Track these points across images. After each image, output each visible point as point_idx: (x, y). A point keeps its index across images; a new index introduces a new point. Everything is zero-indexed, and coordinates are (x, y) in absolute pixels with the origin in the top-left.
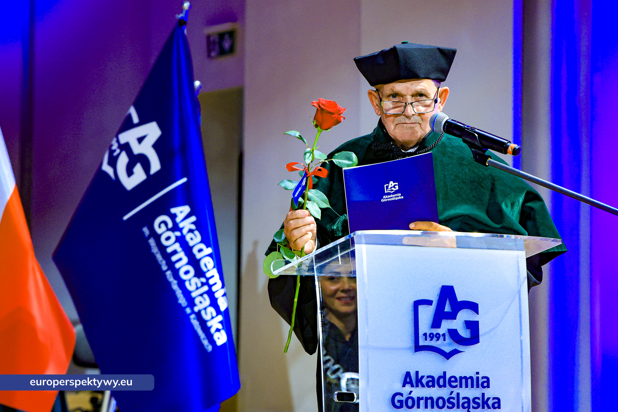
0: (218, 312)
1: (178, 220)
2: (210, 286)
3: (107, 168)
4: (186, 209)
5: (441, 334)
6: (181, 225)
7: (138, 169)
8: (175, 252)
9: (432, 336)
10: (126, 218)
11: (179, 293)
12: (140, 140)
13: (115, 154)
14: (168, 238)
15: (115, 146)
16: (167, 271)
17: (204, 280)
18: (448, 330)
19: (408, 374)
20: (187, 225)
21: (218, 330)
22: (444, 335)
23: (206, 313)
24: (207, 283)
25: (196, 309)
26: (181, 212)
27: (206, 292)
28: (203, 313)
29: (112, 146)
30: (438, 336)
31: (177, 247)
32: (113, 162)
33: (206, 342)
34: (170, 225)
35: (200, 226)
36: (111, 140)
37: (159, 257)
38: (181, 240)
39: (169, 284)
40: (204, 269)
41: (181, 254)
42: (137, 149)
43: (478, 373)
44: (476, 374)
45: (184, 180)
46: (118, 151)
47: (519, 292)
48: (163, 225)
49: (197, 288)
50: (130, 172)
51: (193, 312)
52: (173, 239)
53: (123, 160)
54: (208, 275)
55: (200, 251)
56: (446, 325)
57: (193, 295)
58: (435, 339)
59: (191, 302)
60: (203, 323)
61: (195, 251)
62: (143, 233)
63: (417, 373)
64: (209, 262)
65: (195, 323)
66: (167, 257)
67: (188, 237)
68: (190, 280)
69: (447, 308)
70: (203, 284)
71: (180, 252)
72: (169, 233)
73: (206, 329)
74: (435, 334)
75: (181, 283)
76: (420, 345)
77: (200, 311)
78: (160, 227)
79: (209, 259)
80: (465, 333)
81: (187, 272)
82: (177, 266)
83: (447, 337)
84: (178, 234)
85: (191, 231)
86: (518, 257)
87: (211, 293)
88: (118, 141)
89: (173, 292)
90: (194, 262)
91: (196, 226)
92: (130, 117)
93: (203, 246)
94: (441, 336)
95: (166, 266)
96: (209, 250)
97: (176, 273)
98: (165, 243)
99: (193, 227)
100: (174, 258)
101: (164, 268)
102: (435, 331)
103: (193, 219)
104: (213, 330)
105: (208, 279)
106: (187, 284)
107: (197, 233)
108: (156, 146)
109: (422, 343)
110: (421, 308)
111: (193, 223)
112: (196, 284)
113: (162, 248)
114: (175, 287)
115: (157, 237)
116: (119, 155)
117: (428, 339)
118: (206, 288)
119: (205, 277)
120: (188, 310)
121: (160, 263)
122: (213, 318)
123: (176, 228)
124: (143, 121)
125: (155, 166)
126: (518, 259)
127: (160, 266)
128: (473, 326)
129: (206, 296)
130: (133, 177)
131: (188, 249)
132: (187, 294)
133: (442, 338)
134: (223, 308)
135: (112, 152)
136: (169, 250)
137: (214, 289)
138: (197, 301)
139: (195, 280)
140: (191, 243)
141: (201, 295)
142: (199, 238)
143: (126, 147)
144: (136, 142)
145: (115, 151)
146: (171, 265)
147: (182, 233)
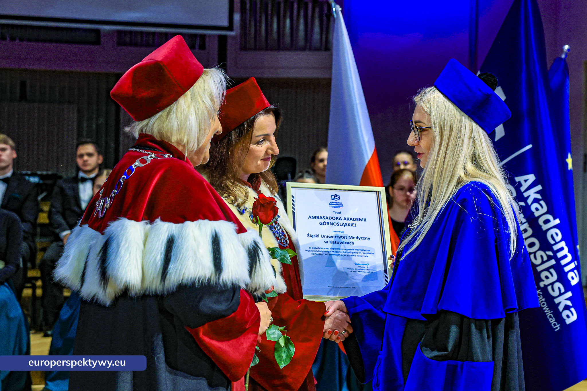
1: (523, 189)
2: (558, 260)
4: (531, 178)
6: (526, 195)
17: (550, 253)
20: (532, 194)
21: (567, 307)
23: (553, 289)
24: (554, 257)
25: (542, 284)
26: (526, 181)
27: (553, 267)
28: (550, 288)
33: (553, 321)
35: (546, 196)
38: (526, 210)
40: (552, 242)
41: (526, 226)
45: (530, 146)
49: (543, 262)
51: (539, 287)
54: (555, 248)
55: (547, 221)
57: (539, 269)
59: (537, 277)
60: (550, 300)
61: (541, 221)
64: (557, 234)
67: (533, 207)
68: (535, 253)
70: (549, 258)
71: (525, 223)
73: (554, 306)
77: (546, 286)
79: (557, 231)
81: (532, 245)
84: (522, 204)
85: (536, 201)
87: (559, 268)
90: (540, 234)
91: (542, 195)
93: (550, 217)
96: (557, 222)
99: (538, 196)
103: (539, 188)
104: (561, 308)
105: (555, 252)
106: (532, 256)
107: (542, 202)
111: (539, 192)
112: (542, 257)
118: (553, 262)
119: (552, 250)
122: (561, 294)
123: (520, 197)
125: (500, 133)
129: (552, 270)
131: (532, 220)
134: (573, 284)
137: (563, 263)
138: (543, 275)
139: (541, 253)
140: (537, 214)
141: (547, 269)
142: (545, 209)
147: (526, 203)
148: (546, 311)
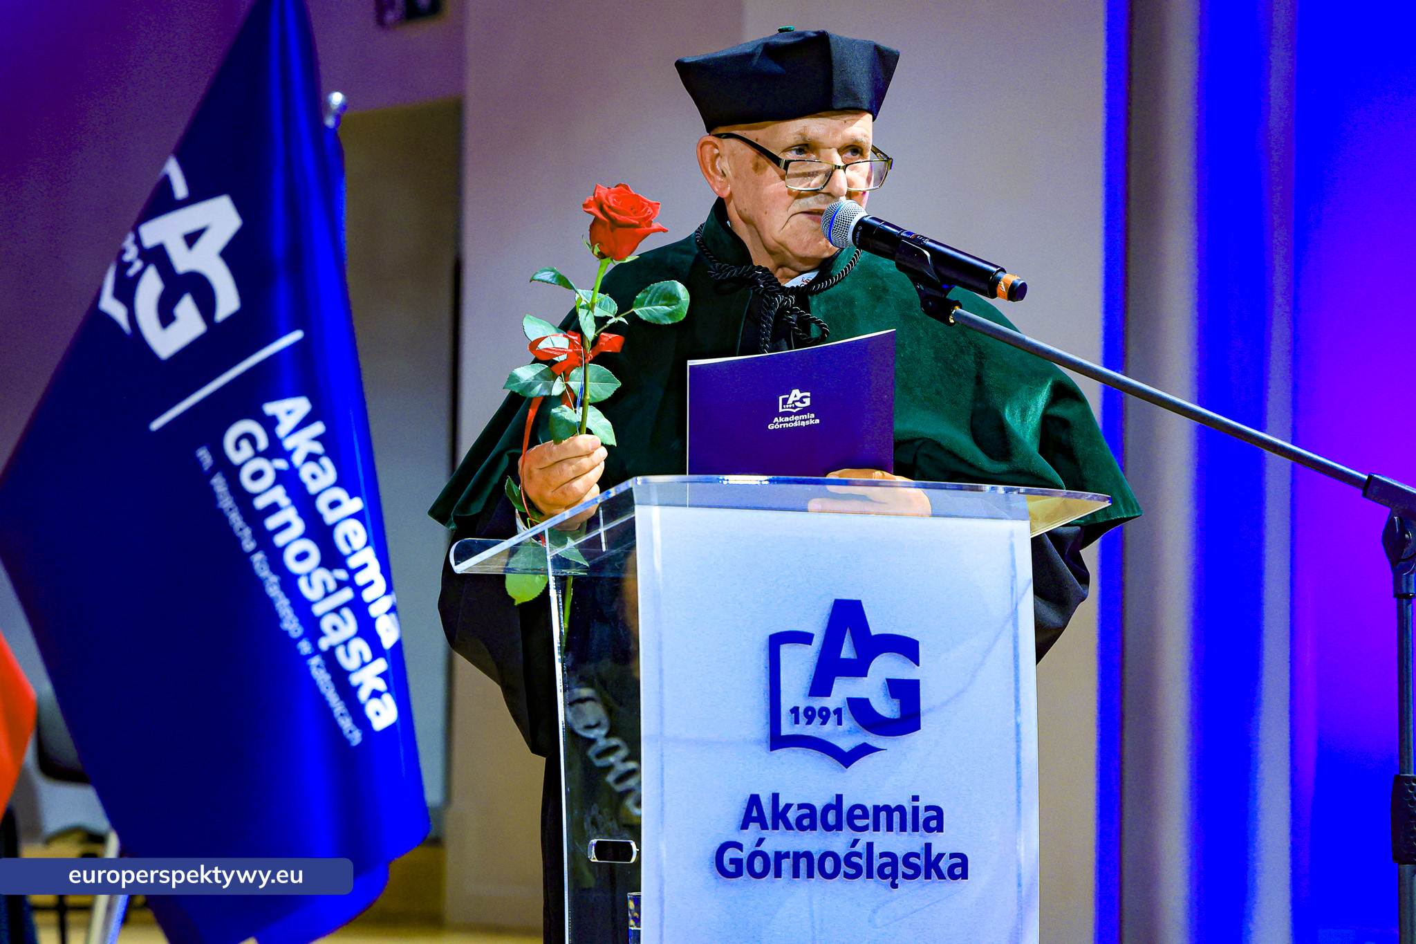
0: (377, 651)
1: (281, 431)
2: (358, 590)
3: (112, 306)
4: (301, 406)
5: (832, 709)
6: (288, 444)
7: (186, 308)
8: (274, 508)
9: (810, 713)
10: (156, 425)
11: (283, 606)
12: (192, 239)
13: (131, 272)
14: (257, 475)
15: (131, 253)
16: (254, 552)
17: (342, 575)
18: (849, 700)
19: (754, 800)
20: (303, 443)
21: (376, 694)
22: (838, 712)
23: (347, 654)
24: (351, 583)
25: (324, 644)
26: (289, 413)
27: (347, 604)
28: (340, 653)
29: (123, 252)
30: (824, 715)
31: (279, 495)
32: (126, 291)
33: (346, 723)
34: (263, 443)
35: (333, 445)
36: (123, 238)
37: (236, 519)
38: (289, 480)
39: (260, 583)
40: (345, 549)
41: (289, 514)
42: (183, 261)
43: (916, 798)
44: (913, 801)
45: (297, 335)
46: (138, 265)
47: (1014, 615)
48: (245, 444)
49: (327, 594)
50: (166, 316)
51: (316, 651)
52: (269, 477)
53: (150, 287)
54: (353, 563)
55: (335, 504)
56: (844, 689)
57: (317, 610)
58: (817, 720)
59: (313, 628)
60: (340, 676)
61: (322, 505)
62: (198, 463)
63: (775, 797)
64: (355, 533)
65: (322, 677)
66: (255, 518)
67: (306, 472)
68: (309, 575)
69: (847, 652)
70: (341, 585)
71: (286, 507)
72: (261, 463)
73: (348, 692)
74: (817, 708)
75: (289, 583)
76: (782, 734)
77: (332, 649)
78: (237, 447)
79: (356, 525)
80: (886, 708)
81: (302, 556)
82: (280, 540)
83: (847, 715)
84: (281, 464)
85: (312, 457)
86: (1012, 535)
87: (359, 607)
88: (138, 241)
89: (270, 602)
90: (319, 531)
91: (324, 445)
92: (166, 182)
93: (340, 494)
94: (832, 714)
95: (252, 540)
96: (357, 504)
97: (276, 558)
98: (251, 486)
99: (318, 448)
100: (272, 523)
101: (249, 545)
102: (818, 703)
103: (318, 428)
104: (363, 695)
105: (352, 573)
106: (302, 583)
107: (326, 461)
108: (230, 254)
109: (787, 729)
110: (786, 651)
111: (317, 439)
112: (325, 584)
113: (244, 499)
114: (273, 589)
115: (231, 472)
116: (140, 274)
117: (803, 720)
118: (347, 594)
119: (345, 567)
120: (305, 647)
121: (239, 534)
122: (364, 665)
123: (276, 449)
124: (198, 194)
125: (228, 302)
126: (1013, 539)
127: (238, 541)
128: (906, 692)
129: (346, 612)
130: (173, 328)
131: (304, 502)
132: (302, 607)
133: (833, 718)
134: (388, 642)
135: (123, 267)
136: (260, 503)
137: (367, 595)
138: (326, 625)
139: (323, 574)
140: (313, 487)
141: (337, 610)
142: (331, 475)
143: (157, 256)
144: (182, 244)
145: (130, 264)
146: (265, 539)
147: (291, 463)
148: (332, 703)
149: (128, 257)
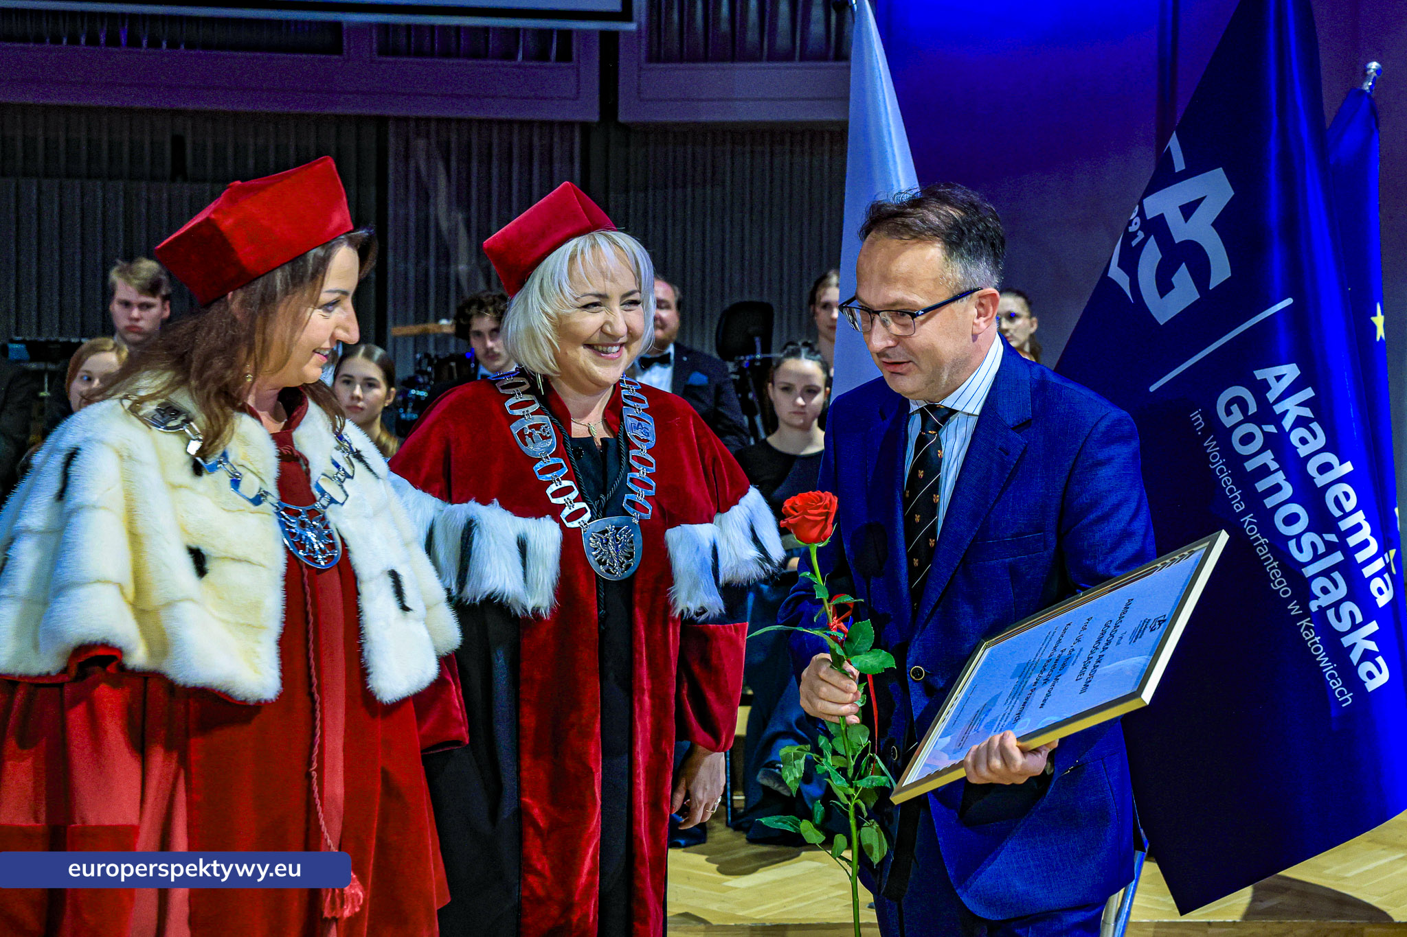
1: (1271, 396)
2: (1350, 552)
3: (1116, 274)
4: (1291, 372)
6: (1278, 409)
7: (1182, 277)
8: (1264, 471)
10: (1152, 389)
11: (1273, 568)
12: (1188, 210)
13: (1134, 243)
14: (1248, 439)
15: (1136, 225)
16: (1244, 513)
17: (1332, 538)
20: (1292, 408)
21: (1368, 656)
23: (1338, 616)
24: (1342, 546)
25: (1314, 606)
26: (1278, 378)
27: (1337, 567)
28: (1331, 615)
31: (1268, 458)
32: (1130, 262)
33: (1337, 686)
34: (1253, 408)
35: (1321, 410)
36: (1130, 211)
37: (1226, 480)
38: (1279, 444)
40: (1336, 512)
41: (1279, 478)
42: (1181, 231)
45: (1287, 302)
46: (1141, 235)
48: (1235, 408)
49: (1316, 557)
50: (1164, 286)
51: (1307, 612)
52: (1259, 441)
53: (1151, 256)
54: (1345, 525)
55: (1325, 468)
57: (1307, 572)
59: (1302, 590)
60: (1331, 638)
61: (1312, 468)
62: (1191, 425)
64: (1346, 496)
65: (1313, 639)
66: (1246, 480)
67: (1294, 438)
68: (1298, 537)
70: (1331, 548)
71: (1275, 471)
72: (1251, 428)
73: (1340, 654)
75: (1279, 544)
77: (1322, 611)
79: (1346, 488)
81: (1292, 519)
82: (1270, 502)
84: (1271, 429)
85: (1300, 422)
87: (1350, 569)
88: (1141, 213)
89: (1260, 563)
90: (1311, 495)
91: (1314, 410)
92: (1167, 157)
93: (1330, 458)
95: (1242, 502)
96: (1347, 468)
97: (1266, 519)
98: (1241, 449)
99: (1307, 412)
100: (1262, 486)
101: (1239, 507)
103: (1308, 393)
104: (1355, 656)
105: (1344, 535)
106: (1292, 544)
107: (1315, 426)
108: (1222, 224)
111: (1306, 404)
112: (1313, 545)
113: (1235, 462)
114: (1263, 552)
115: (1224, 435)
116: (1142, 245)
118: (1337, 557)
119: (1336, 530)
120: (1294, 608)
121: (1231, 496)
122: (1355, 627)
123: (1266, 414)
124: (1194, 168)
125: (1221, 271)
127: (1228, 502)
129: (1336, 575)
130: (1170, 296)
131: (1294, 466)
132: (1292, 569)
134: (1382, 600)
135: (1128, 237)
136: (1250, 466)
137: (1360, 557)
138: (1316, 586)
139: (1312, 537)
140: (1303, 451)
141: (1327, 573)
142: (1322, 440)
143: (1157, 227)
144: (1179, 216)
145: (1135, 235)
146: (1254, 501)
147: (1280, 427)
148: (1322, 665)
149: (1132, 229)
